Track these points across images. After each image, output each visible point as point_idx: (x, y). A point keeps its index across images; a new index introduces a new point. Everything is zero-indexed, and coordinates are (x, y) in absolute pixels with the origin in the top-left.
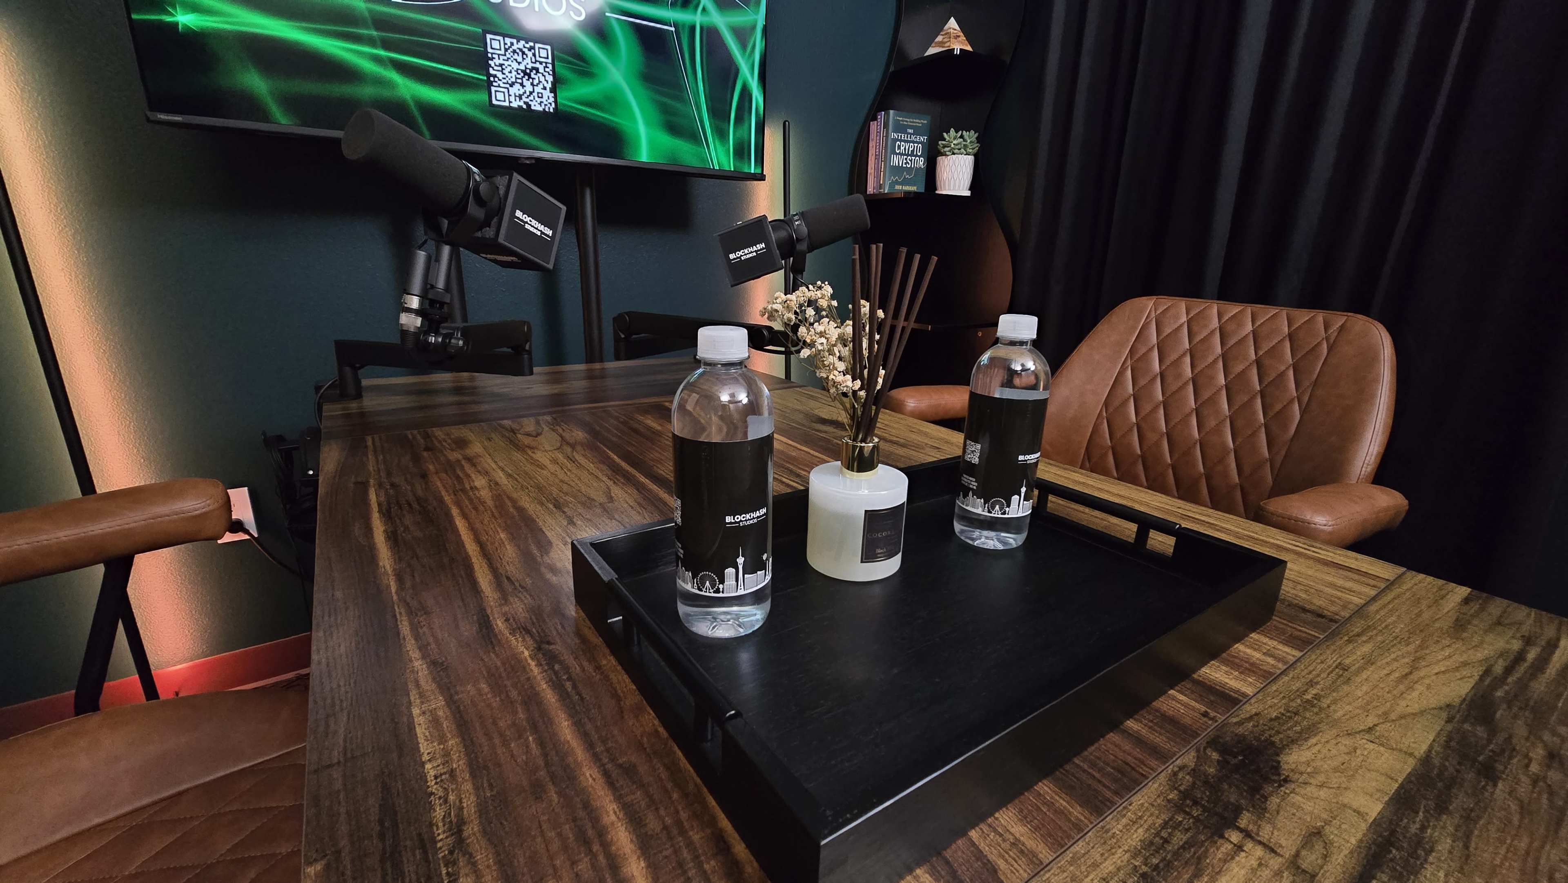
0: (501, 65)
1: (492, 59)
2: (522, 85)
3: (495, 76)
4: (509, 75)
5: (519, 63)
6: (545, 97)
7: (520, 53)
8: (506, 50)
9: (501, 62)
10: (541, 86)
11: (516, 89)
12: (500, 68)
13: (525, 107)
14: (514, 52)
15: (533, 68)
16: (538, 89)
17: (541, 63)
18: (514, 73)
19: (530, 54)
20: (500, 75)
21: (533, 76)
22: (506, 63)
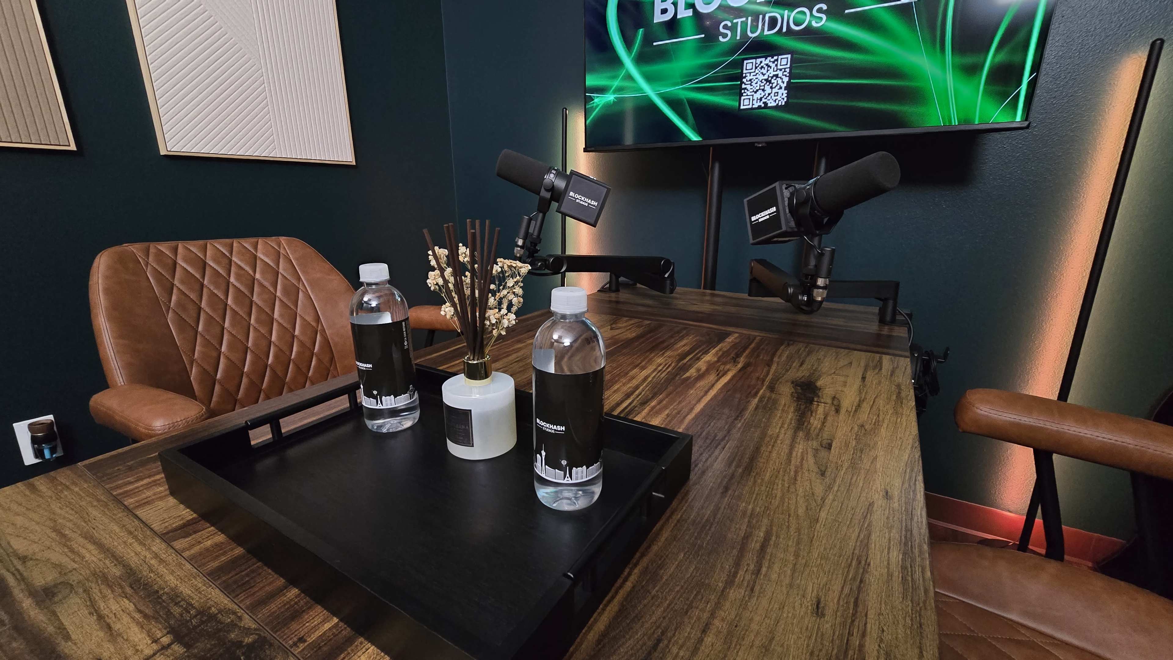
0: (750, 80)
1: (745, 77)
2: (763, 90)
3: (745, 89)
4: (755, 85)
5: (764, 75)
6: (780, 95)
7: (766, 67)
8: (756, 68)
9: (751, 77)
10: (778, 87)
11: (758, 95)
12: (749, 82)
13: (763, 105)
14: (762, 67)
15: (774, 76)
16: (774, 90)
17: (781, 70)
18: (759, 83)
19: (773, 65)
20: (748, 87)
21: (773, 81)
22: (754, 78)
